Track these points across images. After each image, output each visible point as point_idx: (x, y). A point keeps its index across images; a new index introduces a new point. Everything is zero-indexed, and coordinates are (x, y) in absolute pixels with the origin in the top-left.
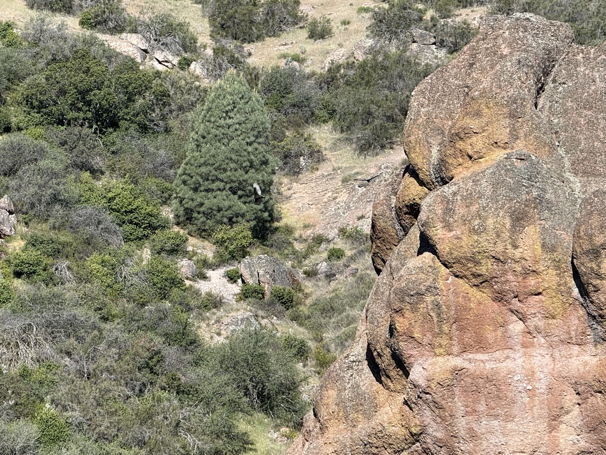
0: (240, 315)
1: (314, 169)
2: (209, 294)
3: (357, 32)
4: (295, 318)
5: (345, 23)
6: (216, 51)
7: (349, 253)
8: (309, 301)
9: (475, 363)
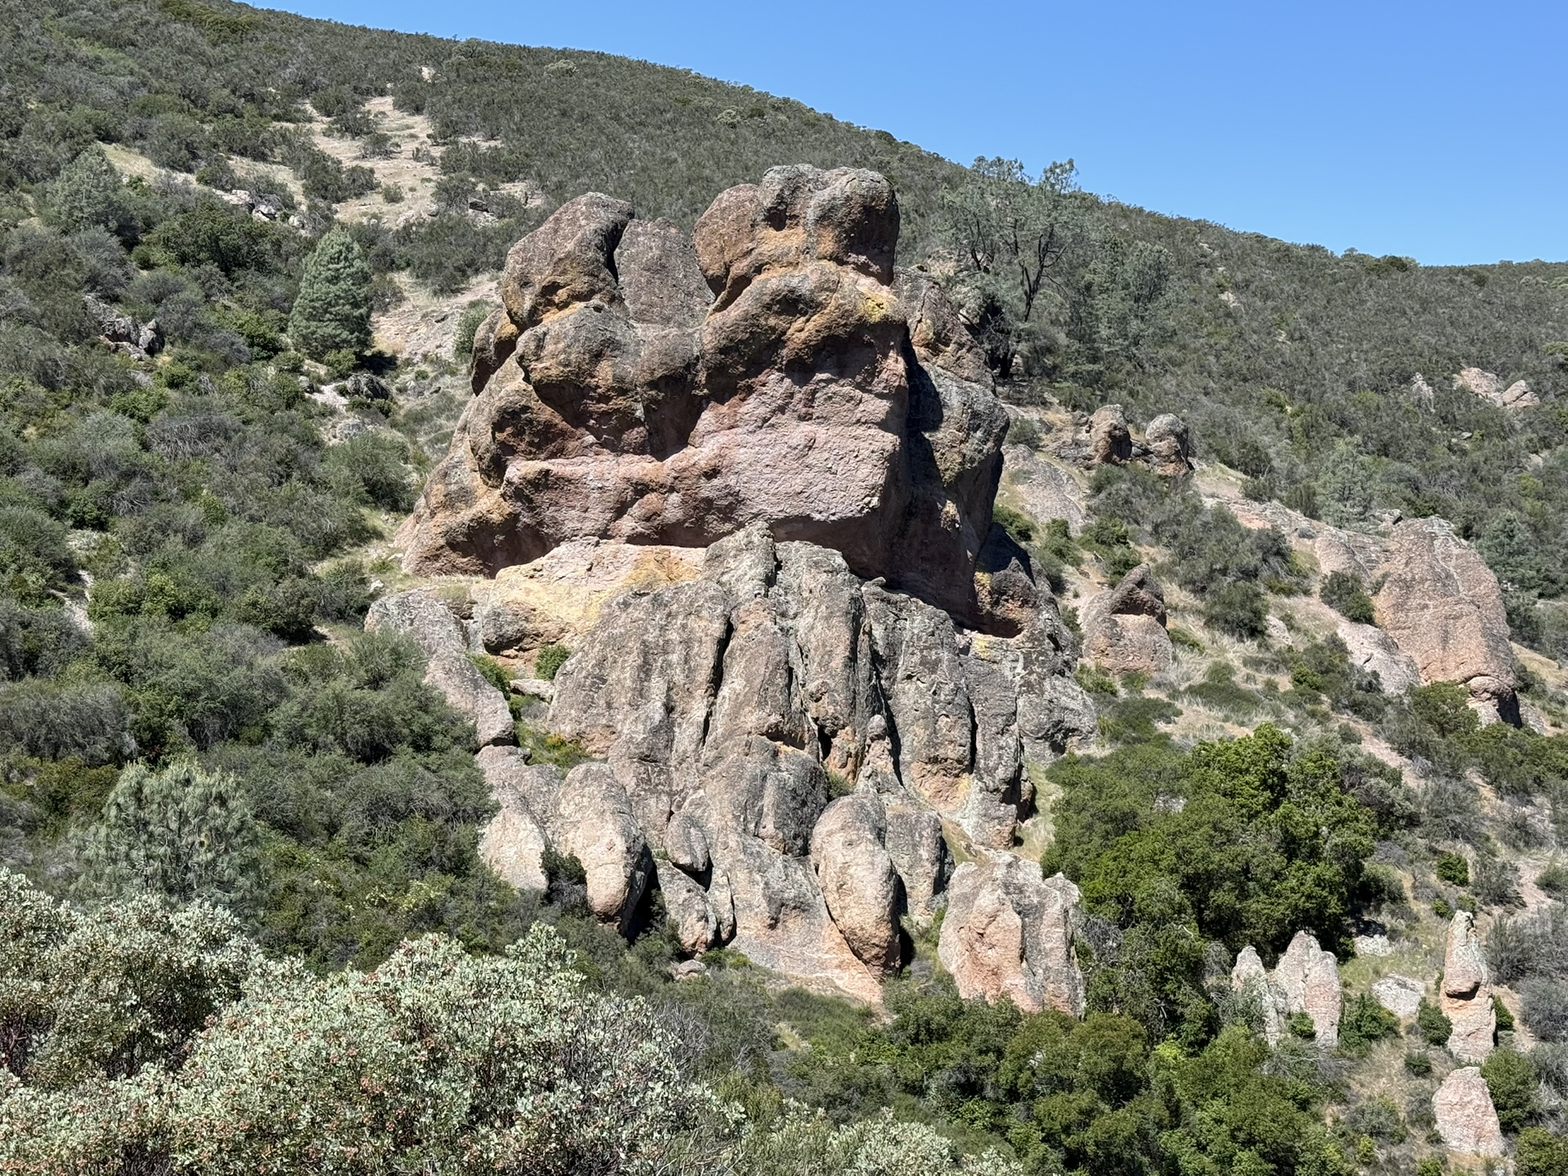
0: (350, 421)
1: (397, 307)
2: (324, 404)
3: (422, 197)
4: (394, 425)
5: (412, 190)
6: (309, 208)
7: (432, 375)
8: (402, 412)
9: (558, 466)
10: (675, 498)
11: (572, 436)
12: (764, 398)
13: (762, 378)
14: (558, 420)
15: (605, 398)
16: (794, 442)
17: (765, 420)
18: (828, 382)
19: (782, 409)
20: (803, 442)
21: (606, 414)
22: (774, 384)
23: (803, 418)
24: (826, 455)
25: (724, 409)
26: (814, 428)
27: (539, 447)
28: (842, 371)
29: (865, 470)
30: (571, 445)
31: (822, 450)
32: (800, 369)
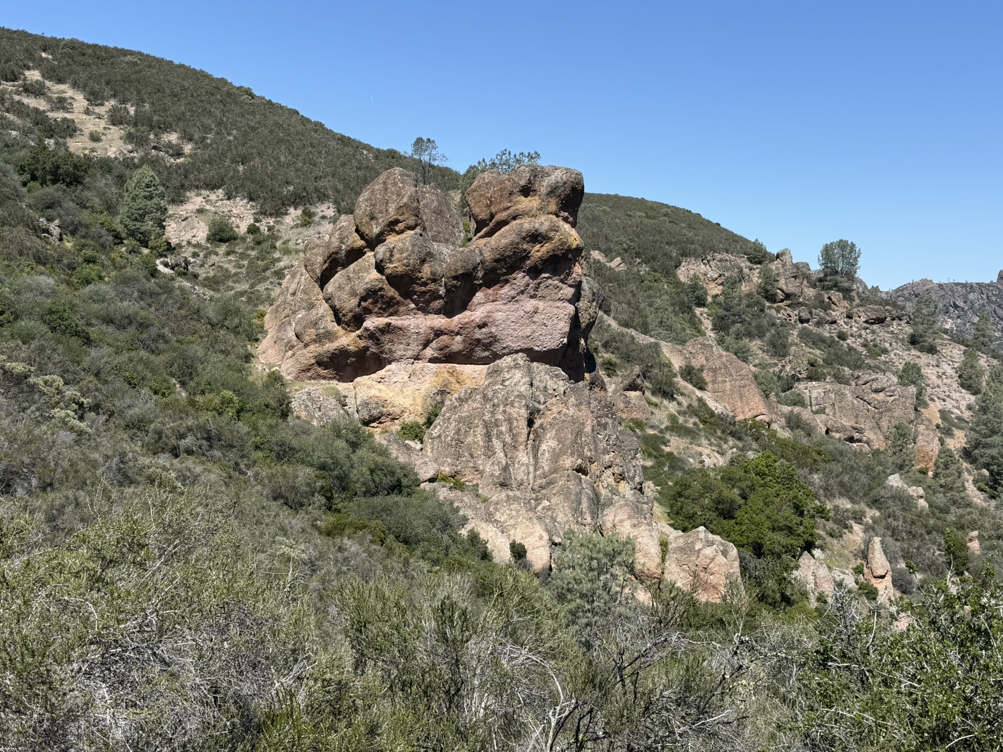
9: (395, 321)
10: (458, 338)
11: (403, 304)
12: (514, 286)
13: (514, 275)
14: (397, 295)
15: (425, 284)
16: (527, 310)
17: (513, 298)
18: (547, 278)
19: (522, 292)
20: (532, 309)
21: (425, 293)
22: (520, 279)
23: (532, 297)
24: (543, 316)
25: (490, 291)
26: (537, 302)
27: (384, 310)
28: (555, 272)
29: (562, 324)
30: (402, 309)
31: (541, 314)
32: (534, 272)
